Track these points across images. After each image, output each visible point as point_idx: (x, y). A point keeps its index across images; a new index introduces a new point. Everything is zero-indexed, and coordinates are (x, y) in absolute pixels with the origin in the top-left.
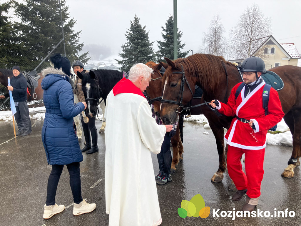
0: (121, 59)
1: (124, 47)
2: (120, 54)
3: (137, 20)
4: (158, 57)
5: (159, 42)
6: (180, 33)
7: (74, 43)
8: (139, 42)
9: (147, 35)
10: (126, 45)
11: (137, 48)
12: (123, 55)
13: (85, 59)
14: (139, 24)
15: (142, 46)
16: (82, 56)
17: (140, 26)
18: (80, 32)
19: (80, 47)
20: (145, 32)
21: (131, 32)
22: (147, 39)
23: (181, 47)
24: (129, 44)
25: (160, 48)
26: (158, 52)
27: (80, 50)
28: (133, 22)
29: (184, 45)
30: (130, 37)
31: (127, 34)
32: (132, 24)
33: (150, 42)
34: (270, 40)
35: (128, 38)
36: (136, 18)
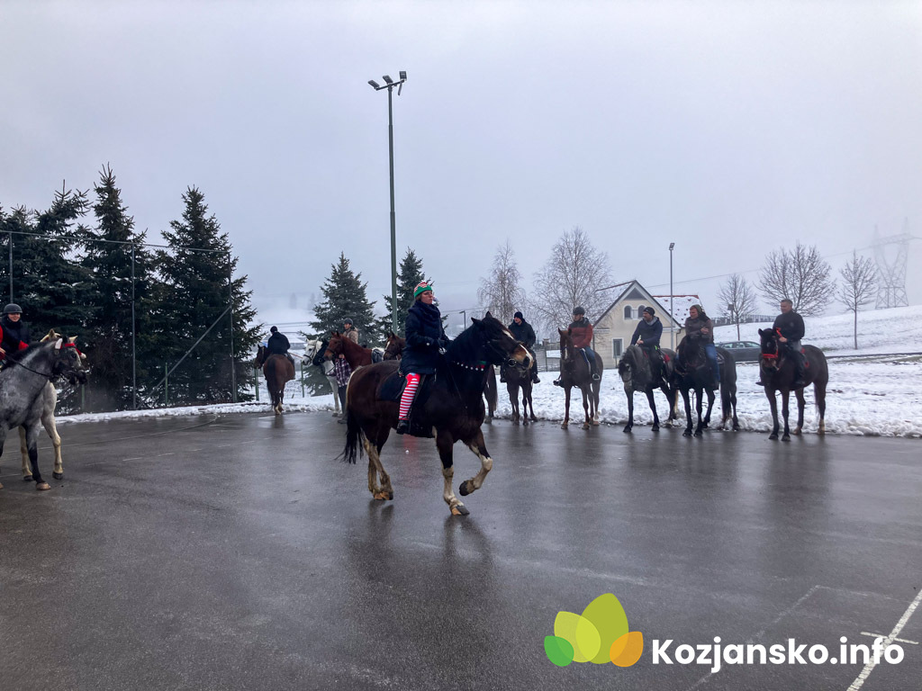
0: (313, 332)
1: (318, 309)
2: (312, 324)
3: (344, 263)
4: (386, 327)
5: (388, 299)
7: (242, 311)
8: (348, 303)
9: (363, 289)
10: (323, 306)
11: (344, 313)
12: (315, 325)
13: (258, 334)
14: (349, 269)
15: (353, 310)
16: (253, 330)
17: (350, 273)
18: (250, 292)
19: (248, 317)
20: (358, 283)
21: (334, 285)
22: (364, 295)
24: (328, 306)
25: (390, 310)
26: (386, 318)
27: (249, 320)
28: (337, 267)
30: (331, 293)
31: (326, 288)
32: (335, 271)
33: (369, 302)
34: (635, 290)
35: (327, 294)
36: (342, 260)
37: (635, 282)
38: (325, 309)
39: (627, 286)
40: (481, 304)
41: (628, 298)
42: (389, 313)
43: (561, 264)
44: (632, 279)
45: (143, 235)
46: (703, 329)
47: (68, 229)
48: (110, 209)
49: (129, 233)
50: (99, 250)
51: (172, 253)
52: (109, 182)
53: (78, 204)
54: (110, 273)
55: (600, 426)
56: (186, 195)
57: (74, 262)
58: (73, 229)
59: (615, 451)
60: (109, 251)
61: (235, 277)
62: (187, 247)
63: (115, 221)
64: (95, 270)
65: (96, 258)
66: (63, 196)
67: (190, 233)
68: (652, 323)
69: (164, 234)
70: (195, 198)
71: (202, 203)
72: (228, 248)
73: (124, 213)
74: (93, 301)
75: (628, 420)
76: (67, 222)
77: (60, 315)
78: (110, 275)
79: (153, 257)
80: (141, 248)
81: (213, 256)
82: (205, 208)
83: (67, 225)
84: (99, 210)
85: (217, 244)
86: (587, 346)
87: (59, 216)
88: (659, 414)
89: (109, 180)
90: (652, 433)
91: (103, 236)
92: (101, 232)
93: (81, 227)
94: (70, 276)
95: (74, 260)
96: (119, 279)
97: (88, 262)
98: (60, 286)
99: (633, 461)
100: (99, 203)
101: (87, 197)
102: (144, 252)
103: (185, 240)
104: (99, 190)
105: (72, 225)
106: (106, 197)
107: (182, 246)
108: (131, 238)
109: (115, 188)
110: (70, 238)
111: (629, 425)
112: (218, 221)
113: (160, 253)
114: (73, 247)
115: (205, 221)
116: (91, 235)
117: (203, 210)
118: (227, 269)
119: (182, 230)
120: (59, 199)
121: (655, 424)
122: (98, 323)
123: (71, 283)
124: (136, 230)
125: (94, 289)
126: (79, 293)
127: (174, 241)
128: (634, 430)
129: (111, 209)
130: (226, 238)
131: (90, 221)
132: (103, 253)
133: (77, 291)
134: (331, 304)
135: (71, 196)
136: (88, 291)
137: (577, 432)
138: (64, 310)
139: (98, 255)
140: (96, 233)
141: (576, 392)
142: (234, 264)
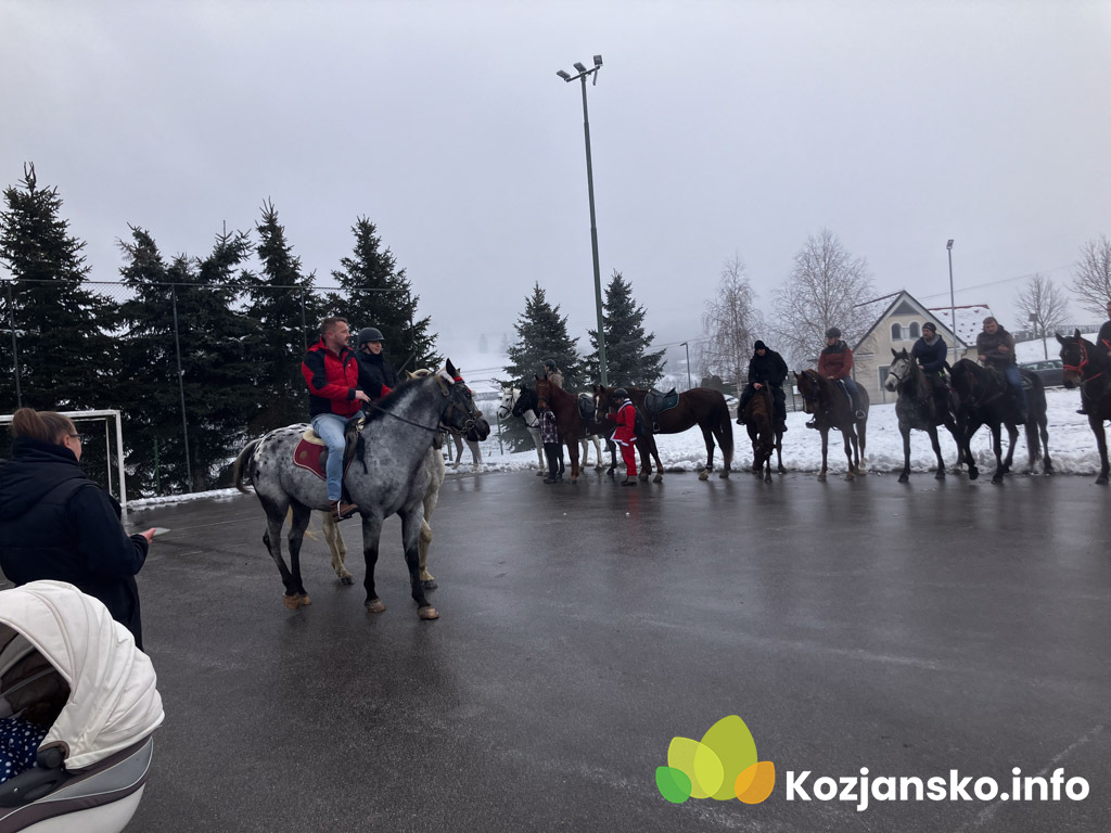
0: (509, 378)
1: (513, 351)
2: (506, 368)
3: (539, 294)
4: (593, 368)
5: (593, 333)
6: (642, 311)
7: (427, 358)
8: (547, 342)
9: (563, 323)
10: (518, 347)
11: (543, 354)
12: (510, 370)
14: (546, 301)
15: (552, 350)
17: (547, 306)
18: (435, 336)
20: (557, 317)
21: (529, 321)
22: (564, 331)
23: (645, 343)
24: (524, 346)
25: (596, 347)
26: (591, 356)
28: (531, 300)
29: (651, 338)
30: (526, 331)
31: (520, 325)
32: (530, 304)
33: (571, 339)
34: (904, 303)
35: (522, 332)
36: (537, 291)
37: (903, 293)
38: (521, 350)
39: (894, 298)
40: (707, 333)
41: (896, 313)
42: (595, 350)
43: (807, 277)
44: (900, 289)
45: (312, 277)
46: (1000, 348)
47: (232, 276)
48: (274, 251)
49: (297, 276)
50: (266, 297)
51: (345, 296)
52: (271, 219)
53: (240, 247)
54: (279, 322)
55: (868, 476)
56: (356, 227)
57: (240, 313)
58: (237, 276)
59: (890, 507)
60: (276, 298)
61: (417, 318)
62: (361, 287)
63: (281, 264)
64: (263, 320)
65: (262, 306)
66: (225, 239)
67: (363, 271)
68: (933, 343)
69: (334, 274)
70: (366, 229)
71: (375, 235)
72: (407, 285)
73: (289, 253)
74: (263, 355)
75: (903, 467)
76: (231, 268)
77: (230, 373)
78: (279, 325)
79: (324, 301)
80: (311, 291)
81: (391, 297)
82: (378, 240)
83: (230, 272)
84: (263, 252)
85: (394, 281)
86: (845, 376)
87: (221, 262)
88: (944, 458)
89: (271, 215)
90: (936, 481)
91: (269, 282)
92: (266, 277)
93: (245, 273)
94: (237, 330)
95: (240, 310)
96: (288, 329)
97: (255, 312)
98: (228, 341)
99: (914, 518)
100: (262, 243)
101: (249, 239)
102: (314, 297)
103: (358, 279)
104: (261, 229)
105: (236, 271)
106: (270, 236)
107: (355, 287)
108: (298, 281)
109: (278, 225)
110: (234, 286)
111: (905, 472)
112: (394, 255)
113: (332, 296)
114: (238, 296)
115: (379, 255)
116: (256, 280)
117: (376, 244)
118: (408, 310)
119: (354, 268)
120: (220, 243)
121: (940, 470)
122: (270, 380)
123: (238, 337)
124: (304, 272)
125: (263, 341)
126: (247, 347)
127: (346, 282)
128: (911, 478)
129: (275, 249)
130: (404, 275)
131: (253, 264)
132: (270, 300)
133: (246, 346)
134: (527, 344)
135: (233, 238)
136: (256, 344)
137: (839, 484)
138: (234, 368)
139: (264, 303)
140: (261, 279)
141: (835, 435)
142: (414, 304)
